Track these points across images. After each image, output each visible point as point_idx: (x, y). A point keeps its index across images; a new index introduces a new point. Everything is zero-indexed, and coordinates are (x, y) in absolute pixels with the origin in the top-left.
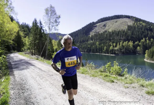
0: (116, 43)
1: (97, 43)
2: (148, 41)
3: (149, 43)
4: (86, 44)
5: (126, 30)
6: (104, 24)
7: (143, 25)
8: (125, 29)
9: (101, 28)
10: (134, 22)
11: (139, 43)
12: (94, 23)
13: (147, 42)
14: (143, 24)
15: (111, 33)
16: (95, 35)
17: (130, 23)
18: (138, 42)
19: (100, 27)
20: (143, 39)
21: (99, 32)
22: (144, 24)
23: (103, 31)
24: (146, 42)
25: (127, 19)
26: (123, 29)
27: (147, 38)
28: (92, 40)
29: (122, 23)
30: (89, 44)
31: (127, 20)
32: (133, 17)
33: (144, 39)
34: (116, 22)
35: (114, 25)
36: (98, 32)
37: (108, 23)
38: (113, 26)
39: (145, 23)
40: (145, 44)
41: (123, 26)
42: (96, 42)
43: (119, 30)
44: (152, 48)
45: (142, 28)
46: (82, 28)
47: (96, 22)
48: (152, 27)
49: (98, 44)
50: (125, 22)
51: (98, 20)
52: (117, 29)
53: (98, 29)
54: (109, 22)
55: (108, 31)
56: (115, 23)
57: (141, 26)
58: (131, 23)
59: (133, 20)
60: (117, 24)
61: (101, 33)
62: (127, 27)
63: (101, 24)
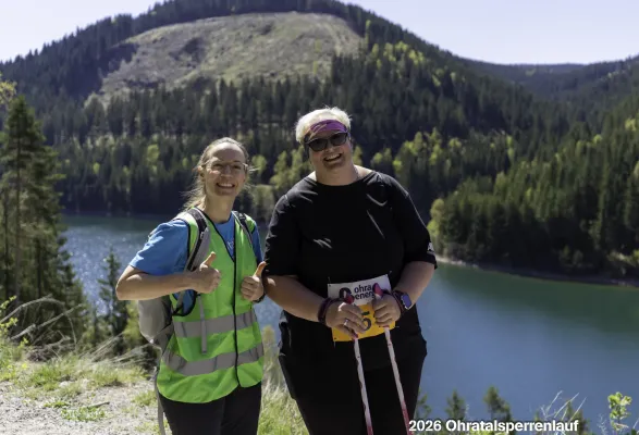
0: (266, 156)
1: (150, 148)
2: (437, 147)
3: (441, 162)
4: (71, 151)
5: (323, 81)
6: (197, 35)
7: (409, 63)
8: (316, 79)
9: (177, 59)
10: (365, 41)
11: (393, 159)
12: (125, 25)
13: (434, 156)
14: (412, 55)
15: (239, 94)
16: (134, 96)
17: (342, 43)
18: (388, 152)
19: (171, 54)
20: (411, 139)
21: (163, 81)
22: (416, 53)
23: (188, 77)
24: (429, 154)
25: (330, 18)
26: (306, 77)
27: (431, 133)
28: (117, 131)
29: (301, 42)
30: (95, 157)
31: (327, 26)
32: (359, 14)
33: (418, 135)
34: (267, 30)
35: (252, 48)
36: (153, 80)
37: (216, 34)
38: (248, 55)
39: (420, 54)
40: (420, 165)
41: (306, 56)
42: (144, 145)
43: (283, 81)
44: (460, 186)
45: (408, 76)
46: (46, 49)
47: (142, 17)
48: (453, 75)
49: (156, 155)
50: (318, 35)
51: (157, 7)
52: (273, 75)
53: (154, 61)
54: (226, 25)
55: (223, 83)
56: (262, 39)
57: (402, 64)
58: (348, 44)
59: (360, 31)
60: (270, 41)
61: (178, 92)
62: (327, 66)
63: (174, 34)
